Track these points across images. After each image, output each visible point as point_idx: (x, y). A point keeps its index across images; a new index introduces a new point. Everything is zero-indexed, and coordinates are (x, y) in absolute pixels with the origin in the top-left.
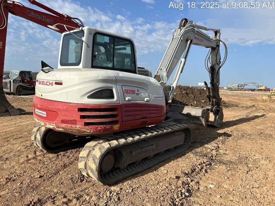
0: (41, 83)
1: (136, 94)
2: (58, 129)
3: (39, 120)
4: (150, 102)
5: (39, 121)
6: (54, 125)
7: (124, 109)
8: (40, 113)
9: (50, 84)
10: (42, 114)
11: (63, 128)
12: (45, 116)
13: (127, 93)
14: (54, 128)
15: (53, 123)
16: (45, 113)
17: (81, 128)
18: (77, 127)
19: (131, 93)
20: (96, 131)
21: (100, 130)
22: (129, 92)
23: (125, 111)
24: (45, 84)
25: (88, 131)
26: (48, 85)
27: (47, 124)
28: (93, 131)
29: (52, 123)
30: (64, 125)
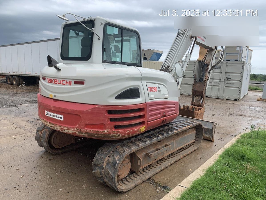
0: (53, 81)
1: (158, 91)
2: (80, 134)
3: (53, 124)
4: (168, 99)
5: (53, 126)
6: (76, 129)
7: (149, 108)
8: (54, 116)
9: (66, 83)
10: (58, 117)
11: (87, 133)
12: (62, 119)
13: (151, 91)
14: (75, 133)
15: (74, 128)
16: (62, 116)
17: (109, 133)
18: (105, 132)
19: (154, 90)
20: (125, 135)
21: (129, 133)
22: (152, 89)
23: (150, 111)
24: (59, 82)
25: (117, 135)
26: (64, 84)
27: (65, 128)
28: (122, 134)
29: (72, 128)
30: (88, 130)
